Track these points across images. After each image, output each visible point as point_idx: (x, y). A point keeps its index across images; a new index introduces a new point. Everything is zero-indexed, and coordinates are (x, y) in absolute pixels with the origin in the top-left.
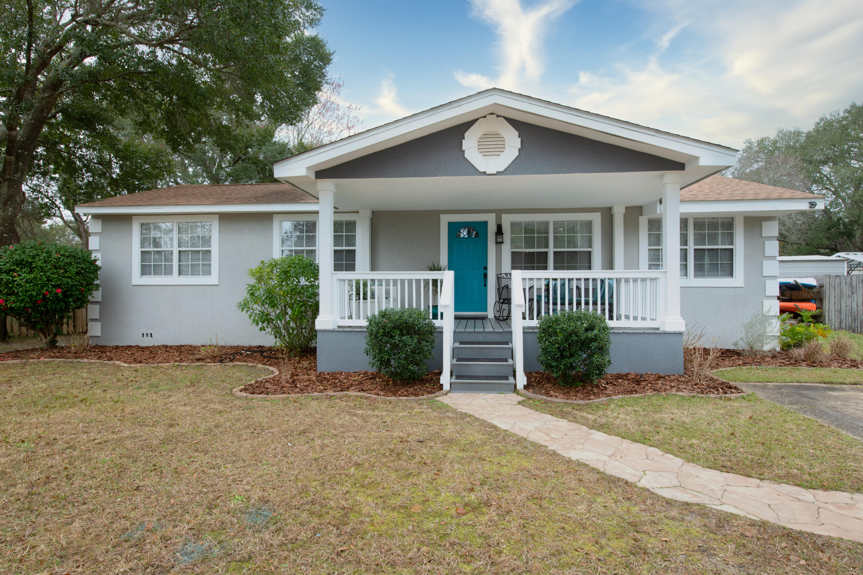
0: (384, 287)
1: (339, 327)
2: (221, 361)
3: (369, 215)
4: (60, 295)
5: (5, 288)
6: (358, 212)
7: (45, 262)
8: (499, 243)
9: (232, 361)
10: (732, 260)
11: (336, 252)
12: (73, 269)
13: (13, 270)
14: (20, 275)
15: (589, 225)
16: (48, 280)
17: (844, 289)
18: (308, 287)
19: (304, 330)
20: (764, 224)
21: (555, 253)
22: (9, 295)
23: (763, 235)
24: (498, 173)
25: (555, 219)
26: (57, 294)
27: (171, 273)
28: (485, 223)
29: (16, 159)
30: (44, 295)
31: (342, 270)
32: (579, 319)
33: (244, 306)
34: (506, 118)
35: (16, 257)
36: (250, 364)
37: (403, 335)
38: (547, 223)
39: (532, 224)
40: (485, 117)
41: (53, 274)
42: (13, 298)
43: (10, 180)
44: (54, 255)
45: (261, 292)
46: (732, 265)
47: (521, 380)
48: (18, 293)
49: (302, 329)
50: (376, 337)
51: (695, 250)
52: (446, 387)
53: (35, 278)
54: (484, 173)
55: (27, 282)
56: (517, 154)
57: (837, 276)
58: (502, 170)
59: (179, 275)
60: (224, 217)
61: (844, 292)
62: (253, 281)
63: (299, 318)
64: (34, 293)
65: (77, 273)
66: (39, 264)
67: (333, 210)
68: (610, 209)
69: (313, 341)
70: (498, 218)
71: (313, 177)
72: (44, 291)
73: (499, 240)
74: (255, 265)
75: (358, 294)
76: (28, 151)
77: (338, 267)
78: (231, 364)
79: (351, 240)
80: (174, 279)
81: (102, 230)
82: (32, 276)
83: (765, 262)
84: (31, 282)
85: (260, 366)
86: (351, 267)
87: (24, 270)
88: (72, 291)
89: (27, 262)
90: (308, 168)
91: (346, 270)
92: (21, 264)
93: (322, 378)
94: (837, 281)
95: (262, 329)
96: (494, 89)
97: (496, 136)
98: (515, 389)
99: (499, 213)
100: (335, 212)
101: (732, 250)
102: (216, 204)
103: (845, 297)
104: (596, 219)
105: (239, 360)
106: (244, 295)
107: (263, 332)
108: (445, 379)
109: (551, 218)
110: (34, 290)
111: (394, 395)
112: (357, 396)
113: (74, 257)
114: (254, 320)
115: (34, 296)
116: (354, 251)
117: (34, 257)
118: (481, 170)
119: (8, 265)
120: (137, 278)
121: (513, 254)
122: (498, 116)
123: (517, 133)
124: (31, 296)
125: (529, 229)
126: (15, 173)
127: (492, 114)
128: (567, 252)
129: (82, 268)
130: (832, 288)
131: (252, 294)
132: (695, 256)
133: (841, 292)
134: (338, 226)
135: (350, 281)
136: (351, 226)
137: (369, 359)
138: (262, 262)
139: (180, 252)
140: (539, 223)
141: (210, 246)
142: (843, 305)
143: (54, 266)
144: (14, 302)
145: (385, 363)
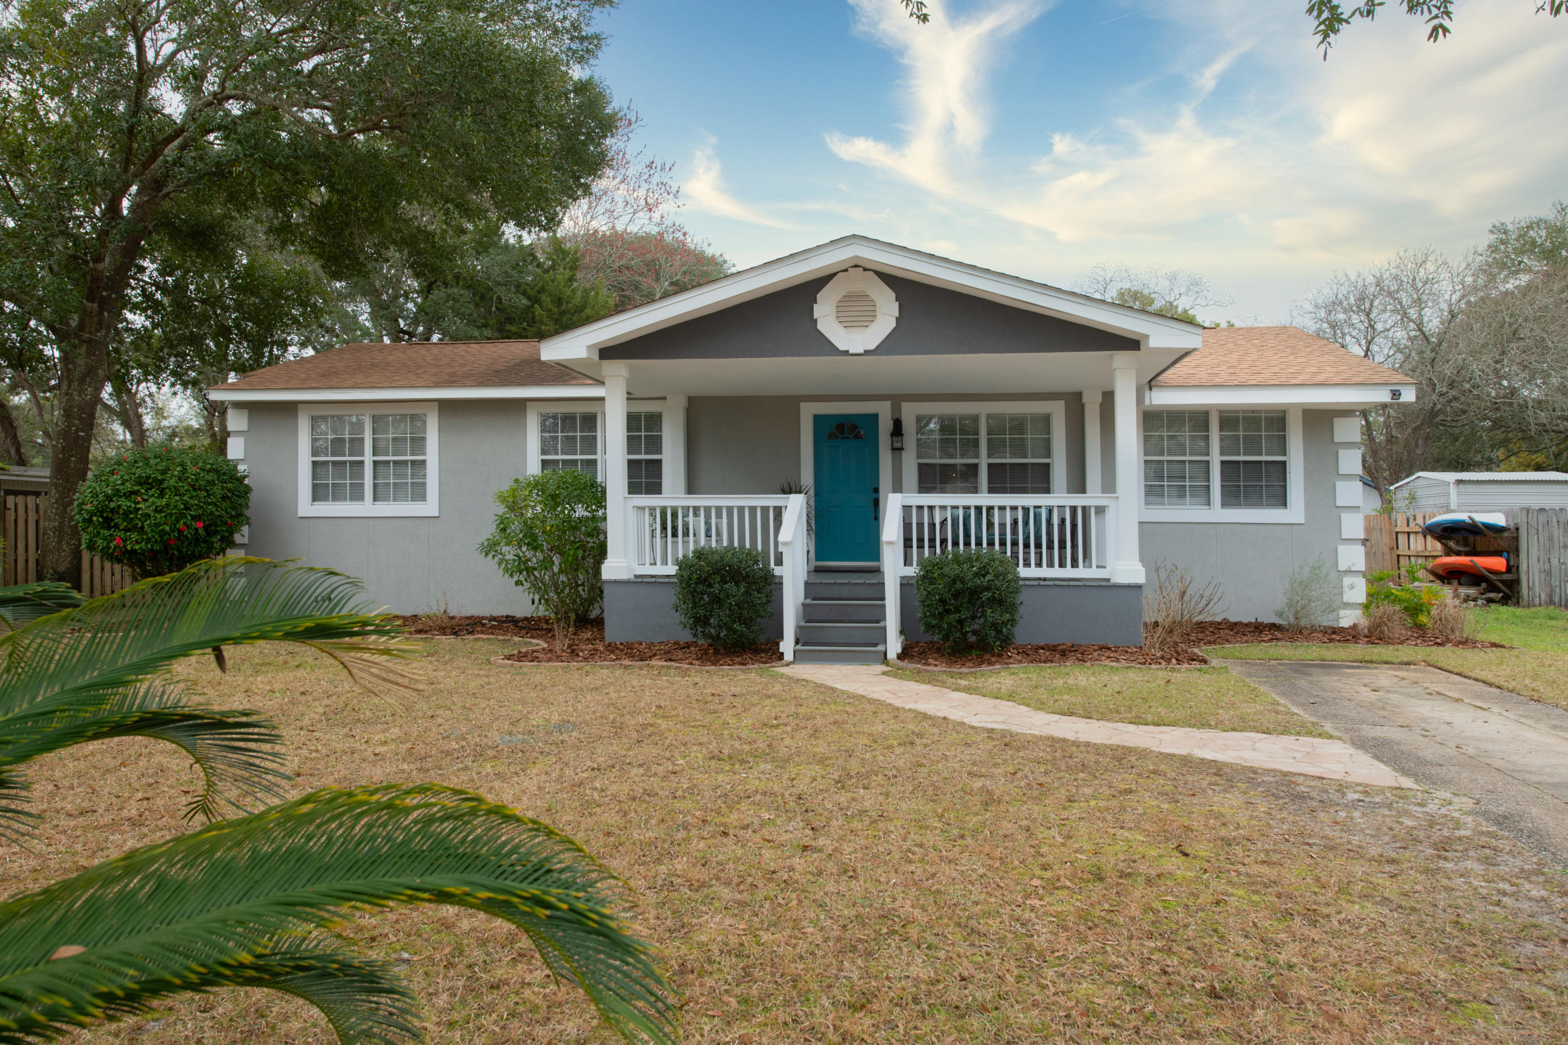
0: (702, 519)
1: (636, 576)
2: (455, 634)
3: (683, 403)
4: (201, 531)
5: (124, 520)
6: (664, 398)
7: (180, 479)
8: (897, 450)
9: (471, 633)
10: (1285, 481)
11: (630, 462)
12: (218, 491)
13: (136, 493)
14: (146, 500)
15: (1046, 420)
16: (186, 508)
17: (1556, 534)
18: (587, 518)
19: (580, 589)
20: (1336, 420)
21: (990, 465)
22: (129, 530)
23: (1336, 440)
24: (867, 353)
25: (990, 412)
26: (196, 529)
27: (361, 498)
28: (875, 417)
29: (100, 307)
30: (180, 531)
31: (640, 493)
32: (969, 560)
33: (490, 548)
34: (877, 273)
35: (138, 472)
36: (500, 637)
37: (726, 583)
38: (975, 419)
39: (952, 418)
40: (846, 270)
41: (191, 498)
42: (134, 536)
43: (89, 342)
44: (192, 469)
45: (516, 526)
46: (1285, 486)
47: (894, 645)
48: (143, 527)
49: (577, 586)
50: (689, 586)
51: (1223, 462)
52: (789, 656)
53: (168, 505)
54: (846, 353)
55: (156, 511)
56: (893, 324)
57: (1542, 510)
58: (872, 347)
59: (375, 500)
60: (446, 406)
61: (1556, 540)
62: (502, 510)
63: (573, 567)
64: (167, 528)
65: (224, 498)
66: (172, 482)
67: (626, 396)
68: (1080, 395)
69: (596, 605)
70: (896, 409)
71: (596, 357)
72: (181, 525)
73: (897, 445)
74: (505, 486)
75: (664, 528)
76: (117, 293)
77: (634, 488)
78: (471, 637)
79: (655, 444)
80: (367, 508)
81: (249, 426)
82: (164, 501)
83: (1339, 485)
84: (161, 511)
85: (516, 639)
86: (655, 488)
87: (151, 493)
88: (216, 525)
89: (155, 479)
90: (590, 347)
91: (647, 493)
92: (146, 482)
93: (611, 648)
94: (1542, 518)
95: (518, 583)
96: (854, 236)
97: (863, 297)
98: (884, 659)
99: (897, 400)
100: (628, 399)
101: (1284, 463)
102: (437, 385)
103: (1556, 548)
104: (1057, 411)
105: (483, 633)
106: (489, 530)
107: (520, 587)
108: (787, 646)
109: (983, 409)
110: (166, 523)
111: (714, 664)
112: (663, 667)
113: (217, 471)
114: (506, 570)
115: (166, 533)
116: (659, 462)
117: (164, 472)
118: (842, 347)
119: (128, 485)
120: (306, 506)
121: (921, 467)
122: (865, 269)
123: (893, 295)
124: (162, 533)
125: (948, 426)
126: (97, 331)
127: (856, 266)
128: (1011, 465)
129: (229, 490)
130: (1533, 531)
131: (504, 530)
132: (1222, 473)
133: (1551, 539)
134: (633, 421)
135: (652, 509)
136: (654, 421)
137: (677, 618)
138: (517, 481)
139: (375, 462)
140: (962, 418)
141: (424, 454)
142: (1555, 562)
143: (192, 486)
144: (137, 542)
145: (699, 621)
